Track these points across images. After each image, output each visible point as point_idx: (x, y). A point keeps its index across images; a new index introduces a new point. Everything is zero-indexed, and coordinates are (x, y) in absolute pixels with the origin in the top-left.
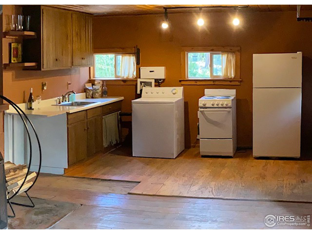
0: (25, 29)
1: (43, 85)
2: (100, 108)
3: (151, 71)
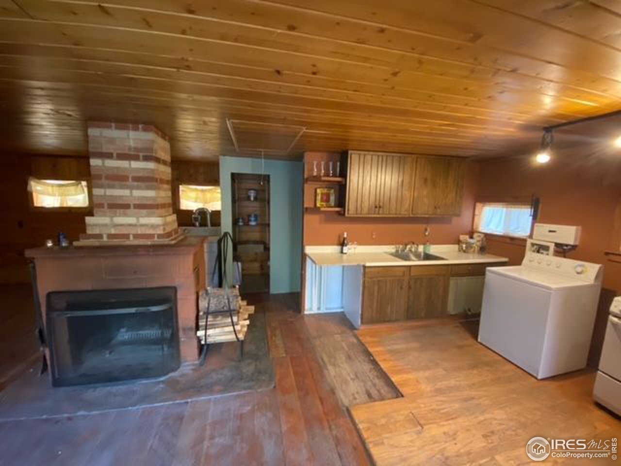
0: (327, 175)
2: (446, 267)
3: (550, 231)
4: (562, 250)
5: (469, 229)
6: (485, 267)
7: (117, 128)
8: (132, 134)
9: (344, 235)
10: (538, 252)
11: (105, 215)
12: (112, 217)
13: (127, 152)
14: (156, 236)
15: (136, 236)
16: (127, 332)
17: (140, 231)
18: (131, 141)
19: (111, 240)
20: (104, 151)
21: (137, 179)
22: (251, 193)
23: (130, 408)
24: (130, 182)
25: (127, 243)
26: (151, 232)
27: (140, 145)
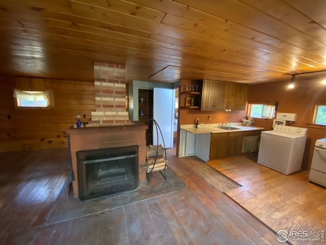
0: (191, 91)
1: (209, 117)
2: (242, 133)
3: (284, 116)
4: (289, 123)
5: (245, 116)
6: (261, 131)
7: (109, 66)
8: (116, 70)
9: (197, 119)
10: (278, 124)
11: (101, 111)
12: (104, 112)
13: (113, 79)
14: (126, 121)
15: (116, 121)
16: (102, 171)
17: (118, 119)
18: (115, 73)
19: (104, 124)
20: (102, 78)
21: (117, 93)
22: (141, 99)
23: (130, 204)
24: (114, 94)
25: (113, 125)
26: (123, 119)
27: (119, 75)
